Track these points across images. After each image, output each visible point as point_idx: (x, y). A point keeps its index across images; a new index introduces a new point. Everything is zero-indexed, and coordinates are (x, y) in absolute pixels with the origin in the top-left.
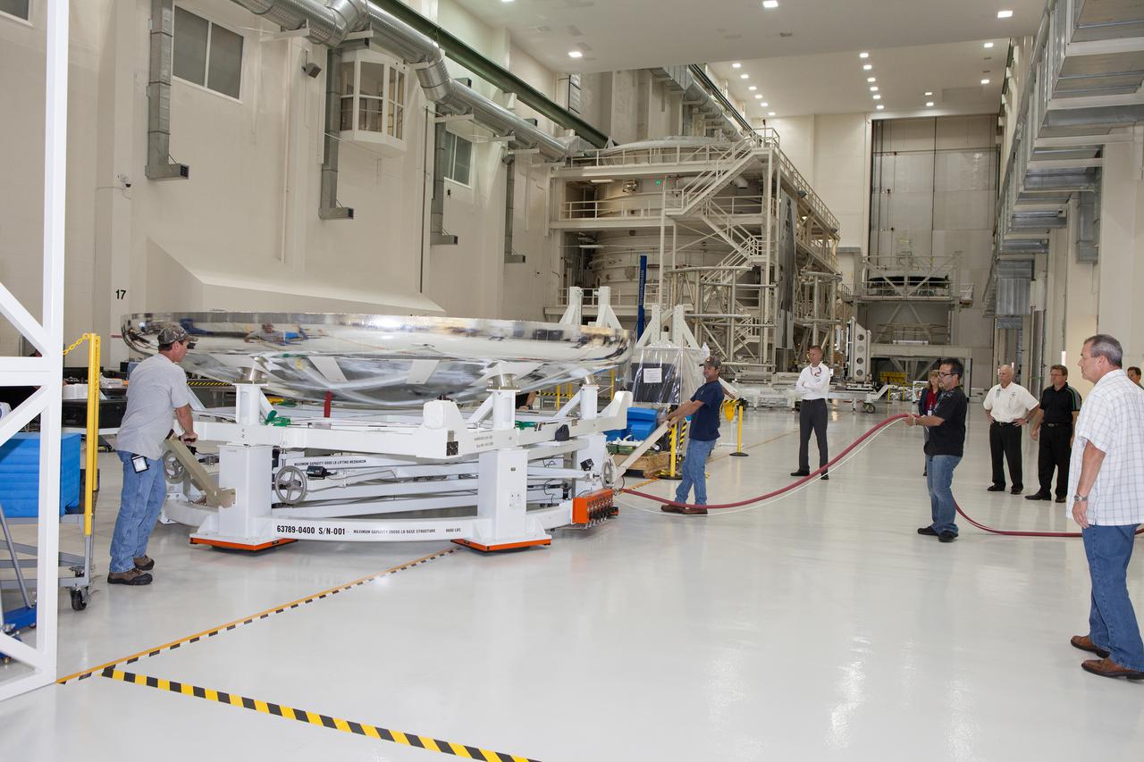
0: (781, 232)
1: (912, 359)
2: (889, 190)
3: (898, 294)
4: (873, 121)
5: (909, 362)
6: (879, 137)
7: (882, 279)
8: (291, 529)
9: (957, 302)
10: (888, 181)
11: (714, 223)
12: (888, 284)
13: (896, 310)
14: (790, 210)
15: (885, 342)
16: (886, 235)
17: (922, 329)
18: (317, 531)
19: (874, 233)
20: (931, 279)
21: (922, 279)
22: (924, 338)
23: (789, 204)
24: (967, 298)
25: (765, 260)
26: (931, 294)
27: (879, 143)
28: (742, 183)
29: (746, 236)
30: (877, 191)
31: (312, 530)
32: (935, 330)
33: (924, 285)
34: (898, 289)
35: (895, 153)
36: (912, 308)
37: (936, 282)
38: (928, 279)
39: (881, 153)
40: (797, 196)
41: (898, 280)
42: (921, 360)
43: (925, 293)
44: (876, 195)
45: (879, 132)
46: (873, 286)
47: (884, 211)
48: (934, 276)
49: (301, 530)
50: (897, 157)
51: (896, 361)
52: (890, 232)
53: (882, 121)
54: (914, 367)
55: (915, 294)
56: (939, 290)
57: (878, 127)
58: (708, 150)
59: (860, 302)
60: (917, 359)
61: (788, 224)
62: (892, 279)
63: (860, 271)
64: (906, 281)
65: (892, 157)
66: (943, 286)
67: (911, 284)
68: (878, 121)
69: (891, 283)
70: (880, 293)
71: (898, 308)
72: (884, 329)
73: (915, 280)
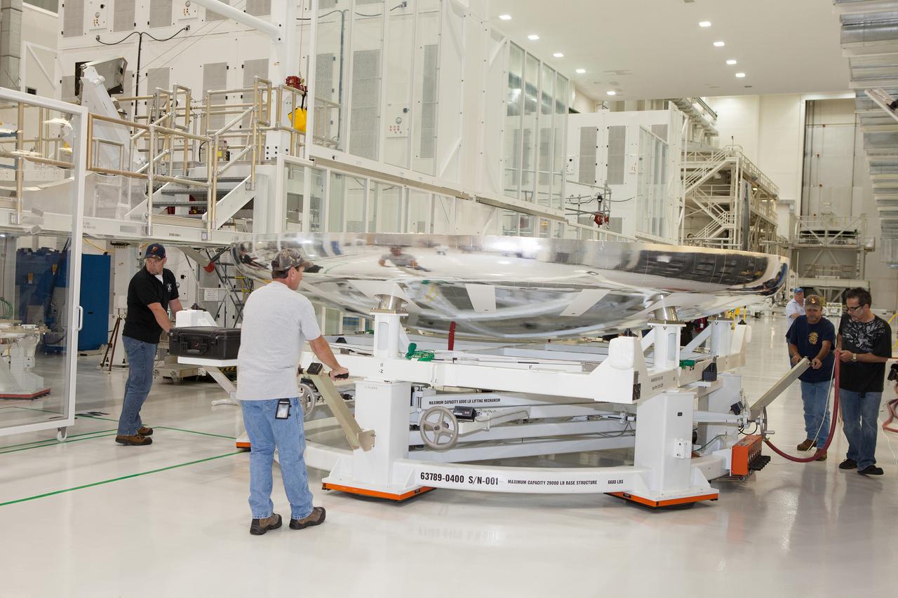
0: (742, 206)
1: (829, 289)
2: (818, 155)
3: (821, 243)
4: (806, 101)
5: (827, 291)
6: (811, 112)
7: (808, 232)
8: (437, 477)
9: (862, 249)
10: (818, 148)
11: (699, 201)
12: (814, 236)
13: (818, 255)
14: (747, 191)
15: (810, 277)
16: (815, 191)
17: (836, 268)
18: (466, 480)
19: (806, 188)
20: (845, 233)
21: (837, 232)
22: (836, 274)
23: (746, 186)
24: (869, 246)
25: (733, 226)
26: (844, 243)
27: (811, 119)
28: (718, 176)
29: (722, 212)
30: (809, 156)
31: (461, 479)
32: (846, 269)
33: (839, 236)
34: (820, 239)
35: (824, 126)
36: (831, 253)
37: (848, 234)
38: (841, 232)
39: (813, 125)
40: (751, 179)
41: (821, 233)
42: (834, 289)
43: (839, 243)
44: (808, 158)
45: (811, 108)
46: (804, 236)
47: (814, 171)
48: (847, 230)
49: (448, 478)
50: (826, 128)
51: (817, 289)
52: (818, 188)
53: (814, 101)
54: (830, 294)
55: (832, 243)
56: (850, 240)
57: (810, 105)
58: (696, 154)
59: (793, 248)
60: (832, 289)
61: (746, 200)
62: (815, 232)
63: (794, 226)
64: (826, 234)
65: (821, 128)
66: (853, 237)
67: (830, 236)
68: (810, 101)
69: (814, 234)
70: (807, 242)
71: (820, 253)
72: (809, 268)
73: (833, 233)
